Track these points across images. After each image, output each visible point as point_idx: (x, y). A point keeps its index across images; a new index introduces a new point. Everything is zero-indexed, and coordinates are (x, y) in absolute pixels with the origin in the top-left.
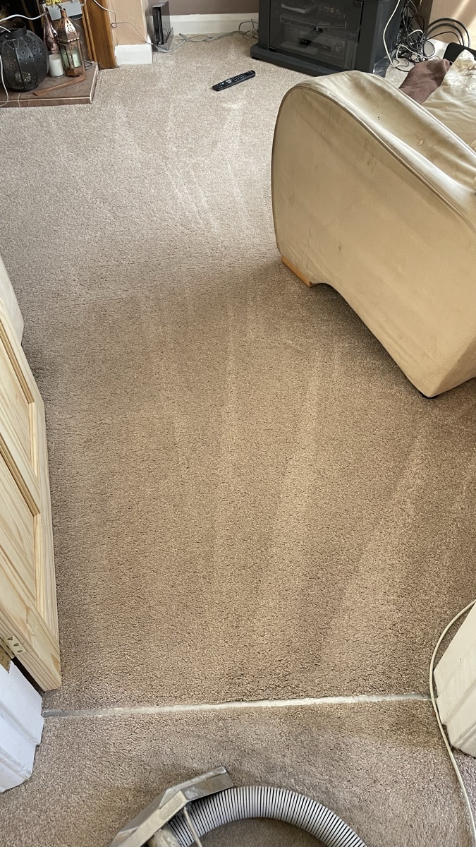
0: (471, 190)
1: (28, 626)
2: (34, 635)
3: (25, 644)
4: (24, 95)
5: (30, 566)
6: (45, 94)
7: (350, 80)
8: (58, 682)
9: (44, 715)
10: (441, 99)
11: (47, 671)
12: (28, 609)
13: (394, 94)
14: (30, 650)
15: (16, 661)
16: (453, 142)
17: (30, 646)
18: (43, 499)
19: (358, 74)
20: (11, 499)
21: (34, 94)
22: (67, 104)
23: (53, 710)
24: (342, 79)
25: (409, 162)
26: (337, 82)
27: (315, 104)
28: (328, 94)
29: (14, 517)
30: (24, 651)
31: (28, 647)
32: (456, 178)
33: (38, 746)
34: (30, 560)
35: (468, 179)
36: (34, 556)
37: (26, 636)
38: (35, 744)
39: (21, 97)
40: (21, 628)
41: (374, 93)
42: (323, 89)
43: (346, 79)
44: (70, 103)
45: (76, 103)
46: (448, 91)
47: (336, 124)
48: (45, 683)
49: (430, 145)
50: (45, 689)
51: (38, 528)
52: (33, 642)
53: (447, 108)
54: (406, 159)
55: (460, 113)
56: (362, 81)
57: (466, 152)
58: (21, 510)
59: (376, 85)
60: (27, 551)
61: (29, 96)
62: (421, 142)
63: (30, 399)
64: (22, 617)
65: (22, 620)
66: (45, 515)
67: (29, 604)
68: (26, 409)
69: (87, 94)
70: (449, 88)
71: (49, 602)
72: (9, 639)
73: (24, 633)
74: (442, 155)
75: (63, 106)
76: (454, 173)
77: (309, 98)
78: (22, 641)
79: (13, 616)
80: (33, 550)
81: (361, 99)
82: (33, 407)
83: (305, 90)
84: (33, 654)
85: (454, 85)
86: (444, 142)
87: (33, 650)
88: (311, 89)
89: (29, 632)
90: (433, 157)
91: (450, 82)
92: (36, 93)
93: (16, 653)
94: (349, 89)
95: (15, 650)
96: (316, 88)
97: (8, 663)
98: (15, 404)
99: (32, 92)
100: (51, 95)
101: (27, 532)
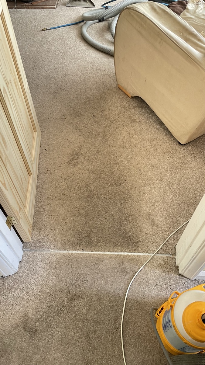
0: (203, 55)
1: (19, 214)
2: (22, 219)
3: (17, 221)
4: (27, 4)
5: (25, 193)
6: (36, 4)
7: (150, 6)
8: (29, 239)
9: (24, 251)
10: (186, 15)
11: (25, 234)
12: (20, 208)
13: (169, 12)
14: (19, 223)
15: (13, 226)
16: (195, 34)
17: (19, 222)
18: (34, 169)
19: (153, 3)
20: (20, 166)
21: (32, 4)
22: (46, 9)
23: (27, 249)
24: (146, 5)
25: (178, 43)
26: (144, 6)
27: (135, 16)
28: (141, 12)
29: (20, 173)
30: (17, 223)
31: (18, 222)
32: (197, 49)
33: (20, 261)
34: (25, 191)
35: (202, 50)
36: (27, 190)
37: (18, 218)
38: (19, 261)
39: (26, 5)
40: (16, 214)
41: (160, 11)
42: (138, 9)
43: (148, 5)
44: (46, 8)
45: (49, 9)
46: (188, 12)
47: (145, 26)
48: (24, 238)
49: (185, 35)
50: (24, 241)
51: (30, 180)
52: (21, 221)
53: (188, 19)
54: (176, 41)
55: (194, 21)
56: (155, 6)
57: (201, 38)
58: (24, 171)
59: (161, 8)
60: (24, 187)
61: (30, 4)
62: (182, 34)
63: (35, 130)
64: (17, 210)
65: (17, 211)
66: (34, 176)
67: (21, 207)
68: (33, 134)
69: (54, 5)
70: (189, 11)
71: (30, 209)
72: (11, 217)
73: (17, 216)
74: (191, 40)
75: (44, 10)
76: (196, 48)
77: (132, 13)
78: (16, 219)
79: (13, 208)
80: (27, 188)
81: (155, 14)
82: (36, 134)
83: (131, 10)
84: (20, 226)
85: (191, 9)
86: (192, 34)
87: (20, 224)
88: (133, 10)
89: (19, 217)
90: (187, 40)
91: (189, 8)
92: (32, 3)
93: (14, 224)
94: (149, 9)
95: (14, 222)
96: (136, 9)
97: (10, 227)
98: (28, 130)
99: (31, 3)
100: (39, 4)
101: (25, 181)
